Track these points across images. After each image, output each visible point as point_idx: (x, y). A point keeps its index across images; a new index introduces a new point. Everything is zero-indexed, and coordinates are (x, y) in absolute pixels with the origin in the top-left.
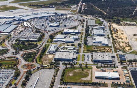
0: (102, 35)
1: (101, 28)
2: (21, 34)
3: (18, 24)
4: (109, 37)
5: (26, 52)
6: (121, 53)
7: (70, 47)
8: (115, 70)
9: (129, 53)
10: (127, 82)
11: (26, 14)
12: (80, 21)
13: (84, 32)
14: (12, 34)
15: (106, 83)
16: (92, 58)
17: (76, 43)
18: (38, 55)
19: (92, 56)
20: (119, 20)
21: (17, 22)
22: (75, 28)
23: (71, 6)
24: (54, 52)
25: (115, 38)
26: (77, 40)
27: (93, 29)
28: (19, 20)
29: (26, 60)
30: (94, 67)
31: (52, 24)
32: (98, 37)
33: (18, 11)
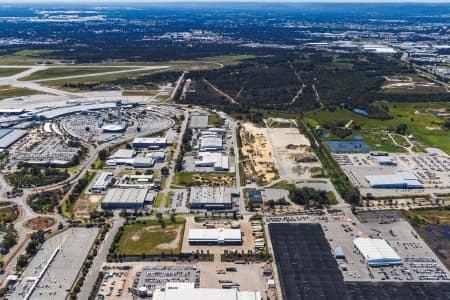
0: (219, 149)
1: (219, 133)
2: (34, 151)
3: (31, 127)
4: (232, 153)
5: (39, 190)
6: (253, 186)
7: (143, 177)
8: (235, 223)
9: (272, 187)
10: (257, 248)
11: (52, 105)
12: (175, 118)
13: (180, 142)
14: (13, 151)
15: (211, 253)
16: (188, 199)
17: (159, 166)
18: (66, 197)
19: (189, 195)
20: (261, 115)
21: (28, 123)
22: (161, 134)
23: (160, 87)
24: (103, 189)
25: (245, 153)
26: (161, 160)
27: (200, 135)
28: (34, 118)
29: (35, 210)
30: (190, 219)
31: (108, 127)
32: (208, 153)
33: (34, 97)
